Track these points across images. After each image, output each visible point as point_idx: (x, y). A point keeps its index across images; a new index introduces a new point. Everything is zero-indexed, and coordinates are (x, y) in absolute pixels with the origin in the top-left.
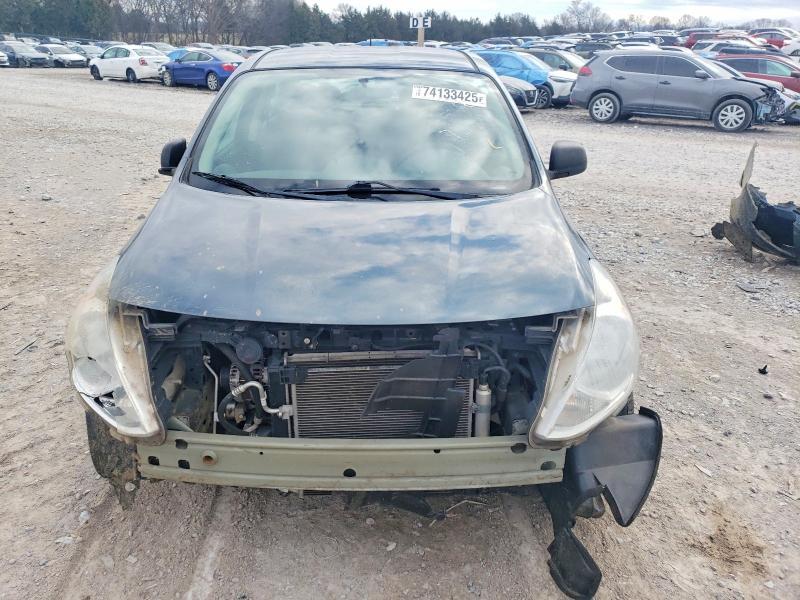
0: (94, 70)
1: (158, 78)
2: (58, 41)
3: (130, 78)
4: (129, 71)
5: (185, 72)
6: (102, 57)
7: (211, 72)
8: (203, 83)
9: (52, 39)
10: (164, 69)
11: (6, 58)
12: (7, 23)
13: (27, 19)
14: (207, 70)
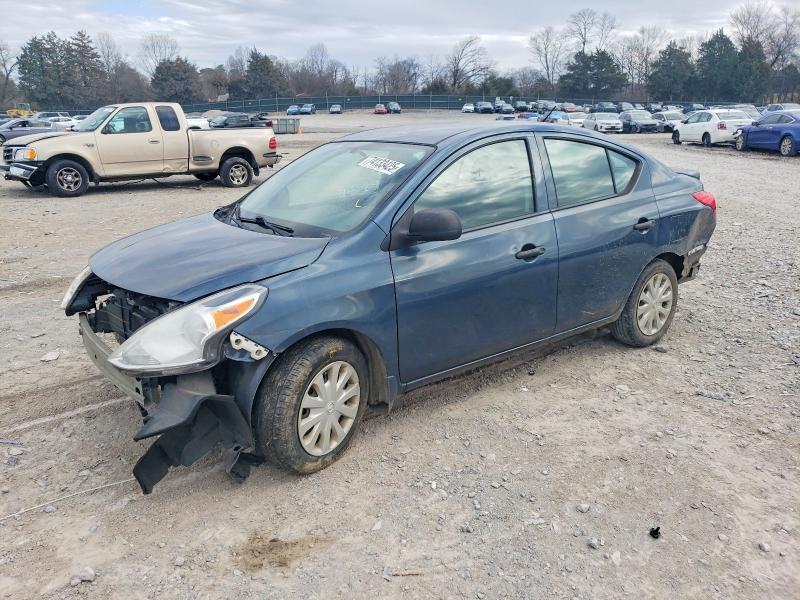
0: (676, 134)
1: (732, 142)
2: (702, 106)
3: (706, 142)
4: (706, 135)
5: (761, 135)
6: (686, 122)
7: (787, 135)
8: (776, 148)
9: (695, 105)
10: (740, 132)
11: (621, 125)
12: (659, 92)
13: (678, 88)
14: (784, 132)
